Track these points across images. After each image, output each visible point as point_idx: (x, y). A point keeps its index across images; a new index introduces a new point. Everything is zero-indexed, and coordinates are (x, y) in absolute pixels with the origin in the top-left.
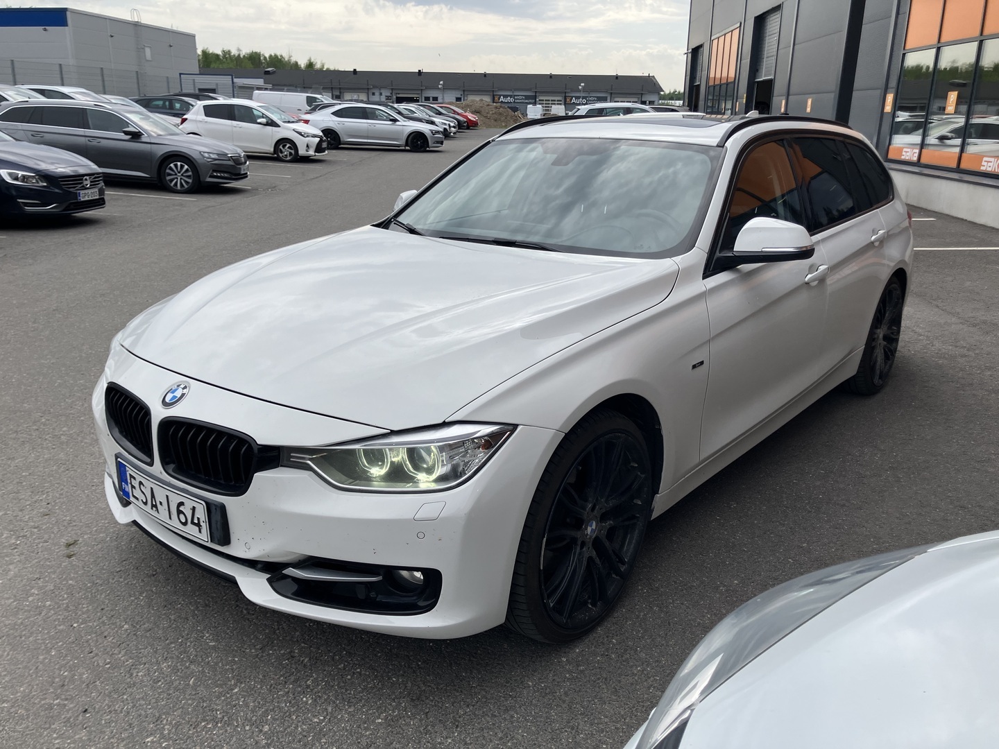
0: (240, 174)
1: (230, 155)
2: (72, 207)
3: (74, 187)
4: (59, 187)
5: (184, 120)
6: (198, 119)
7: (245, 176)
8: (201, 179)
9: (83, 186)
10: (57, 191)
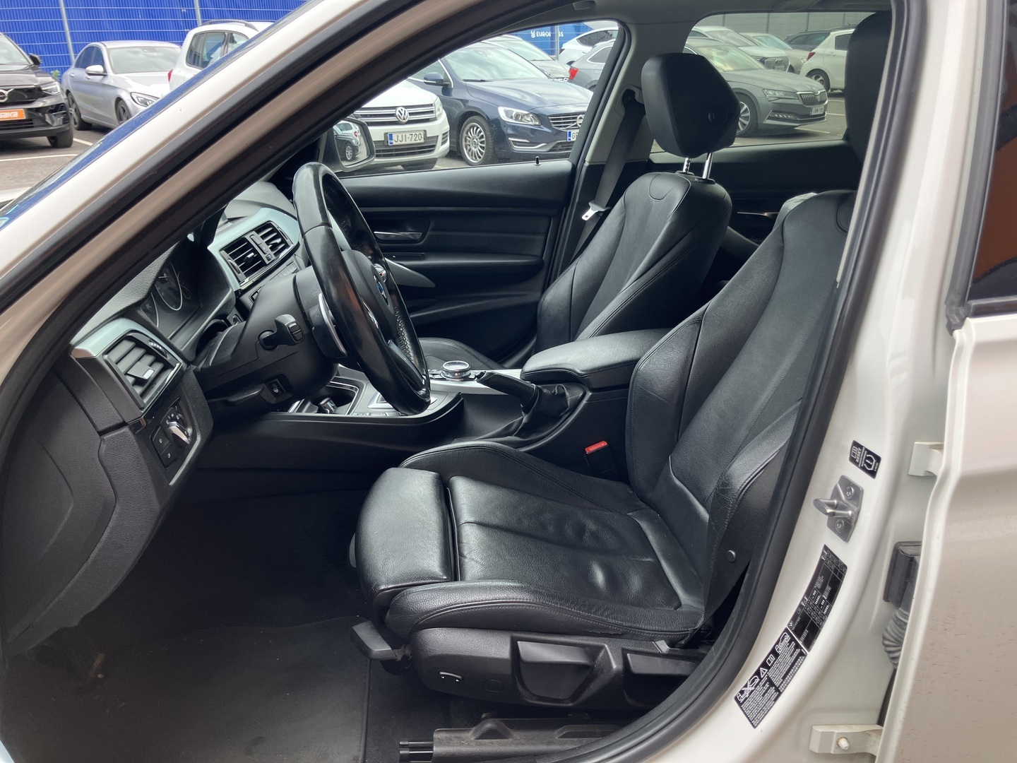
0: (808, 116)
1: (798, 93)
2: (560, 147)
3: (564, 126)
4: (549, 126)
5: (811, 55)
6: (826, 53)
7: (820, 118)
8: (759, 122)
9: (576, 125)
10: (546, 129)
